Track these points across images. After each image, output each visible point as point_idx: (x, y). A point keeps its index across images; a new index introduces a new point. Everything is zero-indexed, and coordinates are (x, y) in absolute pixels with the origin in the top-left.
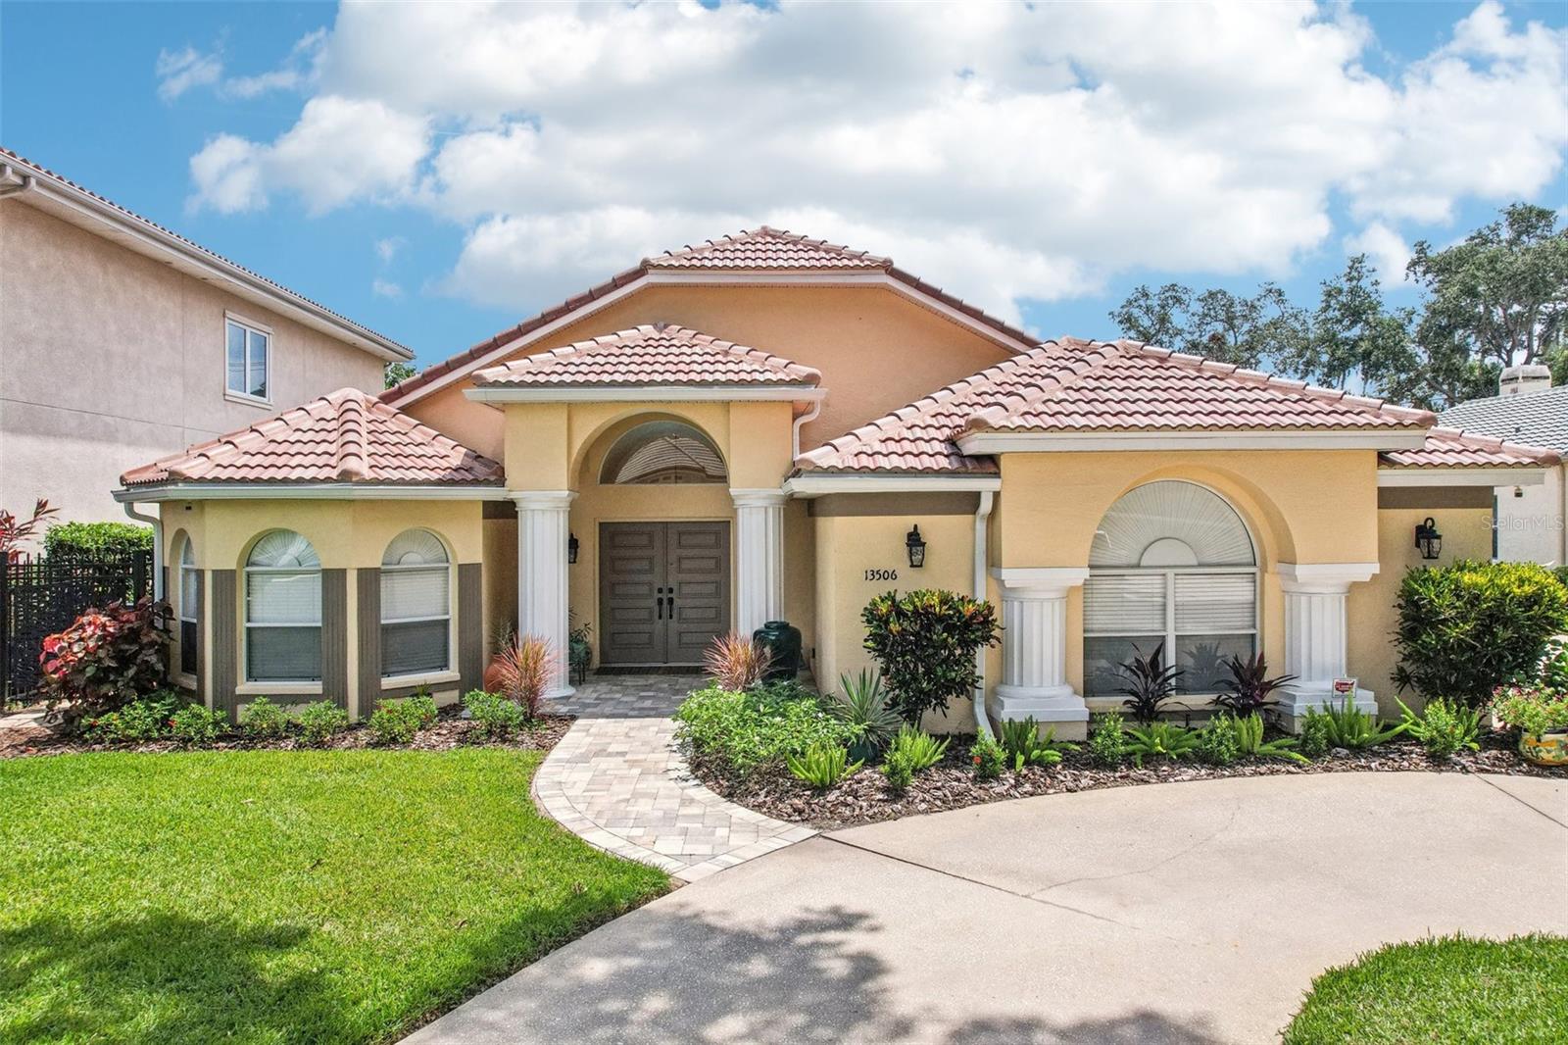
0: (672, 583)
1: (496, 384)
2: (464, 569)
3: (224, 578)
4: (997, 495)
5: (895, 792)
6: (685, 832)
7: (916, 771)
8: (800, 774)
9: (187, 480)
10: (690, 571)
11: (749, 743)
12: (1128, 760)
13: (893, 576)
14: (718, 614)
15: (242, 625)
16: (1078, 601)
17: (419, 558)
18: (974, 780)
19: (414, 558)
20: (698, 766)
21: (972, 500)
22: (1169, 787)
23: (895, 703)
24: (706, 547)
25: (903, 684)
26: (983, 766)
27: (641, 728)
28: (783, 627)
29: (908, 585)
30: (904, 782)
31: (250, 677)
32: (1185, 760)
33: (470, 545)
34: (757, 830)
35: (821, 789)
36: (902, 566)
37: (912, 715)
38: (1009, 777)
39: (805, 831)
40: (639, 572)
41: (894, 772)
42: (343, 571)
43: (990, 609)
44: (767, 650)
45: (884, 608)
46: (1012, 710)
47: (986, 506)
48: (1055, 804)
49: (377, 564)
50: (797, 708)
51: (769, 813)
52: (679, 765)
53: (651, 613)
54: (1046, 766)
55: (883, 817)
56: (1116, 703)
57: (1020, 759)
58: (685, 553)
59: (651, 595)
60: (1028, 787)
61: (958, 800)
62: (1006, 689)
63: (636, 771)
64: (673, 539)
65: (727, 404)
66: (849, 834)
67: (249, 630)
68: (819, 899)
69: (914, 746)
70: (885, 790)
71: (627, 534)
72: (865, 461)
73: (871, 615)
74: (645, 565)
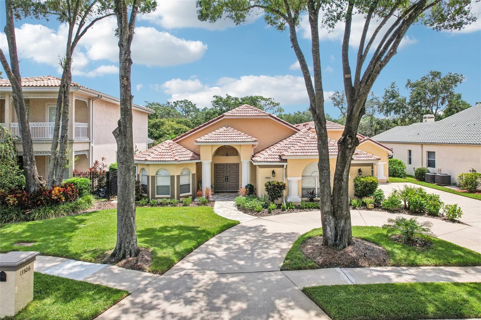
0: (228, 175)
1: (200, 142)
2: (193, 174)
3: (153, 177)
4: (287, 165)
5: (270, 212)
6: (240, 217)
7: (272, 209)
8: (255, 210)
9: (148, 161)
10: (231, 173)
11: (248, 205)
12: (306, 208)
13: (270, 178)
14: (237, 181)
15: (156, 185)
16: (301, 182)
17: (185, 173)
18: (281, 211)
19: (184, 173)
20: (239, 209)
21: (283, 166)
22: (312, 212)
23: (270, 199)
24: (235, 168)
25: (271, 196)
26: (283, 209)
27: (227, 203)
28: (251, 185)
29: (272, 180)
30: (271, 211)
31: (157, 194)
32: (315, 208)
33: (194, 171)
34: (250, 217)
35: (259, 212)
36: (271, 176)
37: (273, 201)
38: (287, 210)
39: (257, 217)
40: (221, 173)
41: (269, 209)
42: (174, 176)
43: (285, 184)
44: (248, 189)
45: (268, 184)
46: (289, 200)
47: (285, 167)
48: (293, 214)
49: (179, 174)
50: (254, 200)
51: (251, 215)
52: (236, 208)
53: (224, 180)
54: (293, 209)
55: (268, 216)
56: (306, 199)
57: (289, 208)
58: (230, 169)
59: (224, 177)
60: (289, 212)
61: (279, 213)
62: (288, 197)
63: (229, 210)
64: (228, 167)
65: (240, 145)
66: (262, 218)
67: (157, 186)
68: (259, 224)
69: (272, 206)
70: (268, 212)
71: (219, 166)
72: (266, 160)
73: (266, 186)
74: (223, 172)
